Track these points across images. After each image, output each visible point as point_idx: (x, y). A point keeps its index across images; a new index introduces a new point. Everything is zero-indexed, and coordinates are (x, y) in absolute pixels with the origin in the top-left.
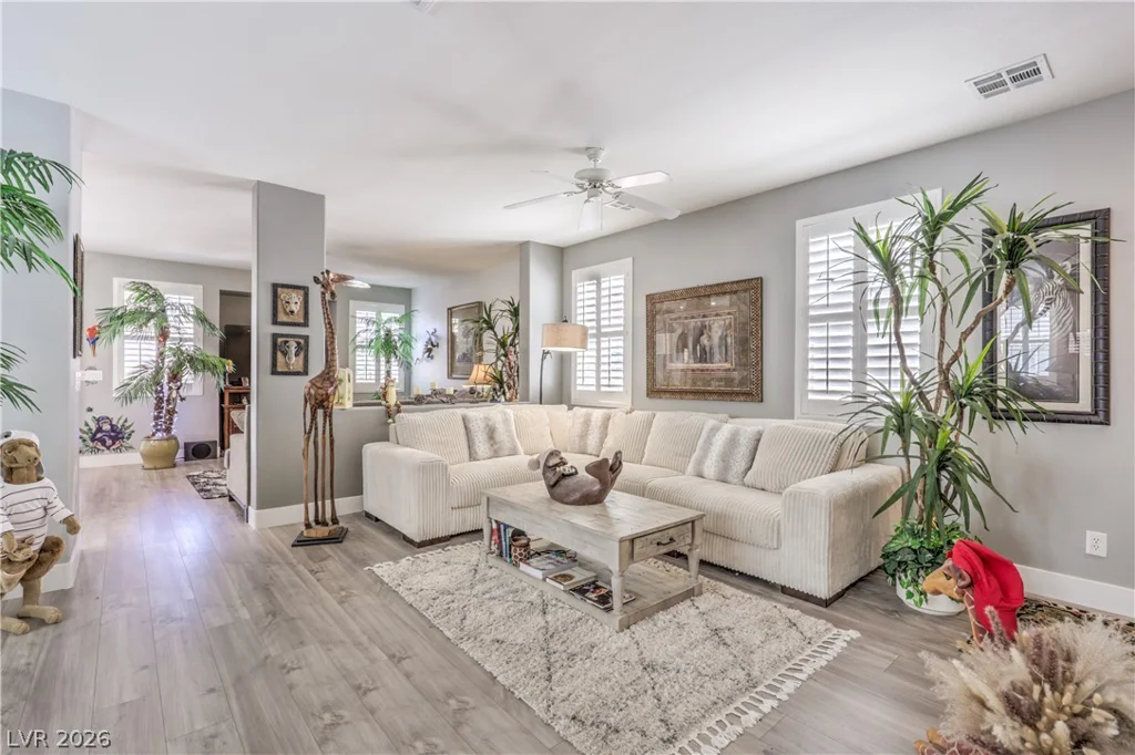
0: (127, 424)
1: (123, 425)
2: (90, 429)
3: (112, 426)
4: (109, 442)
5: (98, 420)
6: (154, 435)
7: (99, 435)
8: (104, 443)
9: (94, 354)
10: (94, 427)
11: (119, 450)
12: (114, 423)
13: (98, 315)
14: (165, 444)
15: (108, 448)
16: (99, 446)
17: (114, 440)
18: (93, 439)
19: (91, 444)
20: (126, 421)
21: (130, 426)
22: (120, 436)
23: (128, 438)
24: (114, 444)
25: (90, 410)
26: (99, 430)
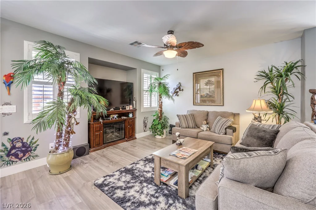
0: (34, 141)
1: (31, 142)
2: (6, 148)
3: (22, 143)
4: (21, 155)
5: (12, 141)
6: (57, 148)
7: (13, 151)
8: (16, 156)
9: (9, 94)
10: (9, 146)
11: (28, 159)
12: (25, 141)
13: (13, 65)
14: (66, 155)
15: (20, 159)
16: (13, 159)
17: (24, 153)
18: (8, 155)
19: (7, 159)
20: (33, 139)
21: (36, 142)
22: (29, 149)
23: (35, 150)
24: (24, 155)
25: (6, 134)
26: (13, 147)
